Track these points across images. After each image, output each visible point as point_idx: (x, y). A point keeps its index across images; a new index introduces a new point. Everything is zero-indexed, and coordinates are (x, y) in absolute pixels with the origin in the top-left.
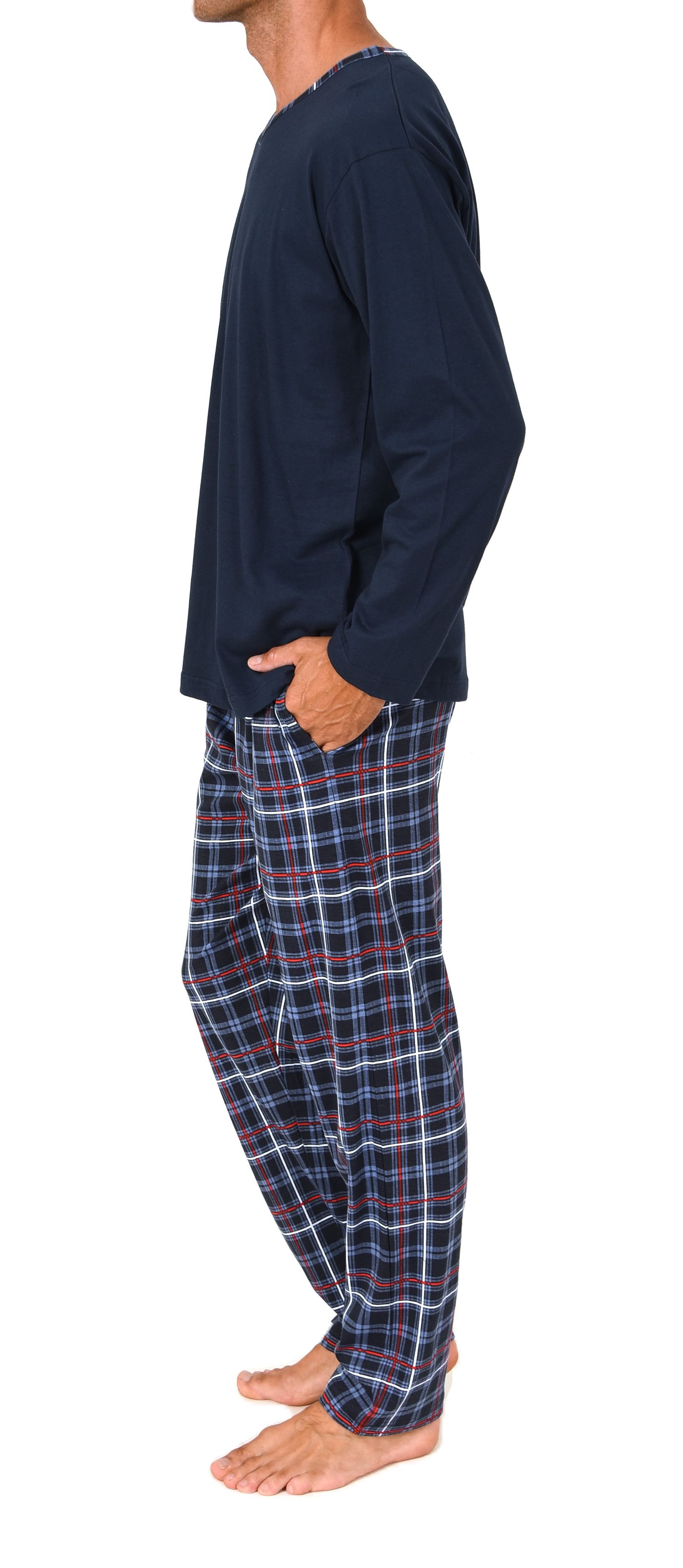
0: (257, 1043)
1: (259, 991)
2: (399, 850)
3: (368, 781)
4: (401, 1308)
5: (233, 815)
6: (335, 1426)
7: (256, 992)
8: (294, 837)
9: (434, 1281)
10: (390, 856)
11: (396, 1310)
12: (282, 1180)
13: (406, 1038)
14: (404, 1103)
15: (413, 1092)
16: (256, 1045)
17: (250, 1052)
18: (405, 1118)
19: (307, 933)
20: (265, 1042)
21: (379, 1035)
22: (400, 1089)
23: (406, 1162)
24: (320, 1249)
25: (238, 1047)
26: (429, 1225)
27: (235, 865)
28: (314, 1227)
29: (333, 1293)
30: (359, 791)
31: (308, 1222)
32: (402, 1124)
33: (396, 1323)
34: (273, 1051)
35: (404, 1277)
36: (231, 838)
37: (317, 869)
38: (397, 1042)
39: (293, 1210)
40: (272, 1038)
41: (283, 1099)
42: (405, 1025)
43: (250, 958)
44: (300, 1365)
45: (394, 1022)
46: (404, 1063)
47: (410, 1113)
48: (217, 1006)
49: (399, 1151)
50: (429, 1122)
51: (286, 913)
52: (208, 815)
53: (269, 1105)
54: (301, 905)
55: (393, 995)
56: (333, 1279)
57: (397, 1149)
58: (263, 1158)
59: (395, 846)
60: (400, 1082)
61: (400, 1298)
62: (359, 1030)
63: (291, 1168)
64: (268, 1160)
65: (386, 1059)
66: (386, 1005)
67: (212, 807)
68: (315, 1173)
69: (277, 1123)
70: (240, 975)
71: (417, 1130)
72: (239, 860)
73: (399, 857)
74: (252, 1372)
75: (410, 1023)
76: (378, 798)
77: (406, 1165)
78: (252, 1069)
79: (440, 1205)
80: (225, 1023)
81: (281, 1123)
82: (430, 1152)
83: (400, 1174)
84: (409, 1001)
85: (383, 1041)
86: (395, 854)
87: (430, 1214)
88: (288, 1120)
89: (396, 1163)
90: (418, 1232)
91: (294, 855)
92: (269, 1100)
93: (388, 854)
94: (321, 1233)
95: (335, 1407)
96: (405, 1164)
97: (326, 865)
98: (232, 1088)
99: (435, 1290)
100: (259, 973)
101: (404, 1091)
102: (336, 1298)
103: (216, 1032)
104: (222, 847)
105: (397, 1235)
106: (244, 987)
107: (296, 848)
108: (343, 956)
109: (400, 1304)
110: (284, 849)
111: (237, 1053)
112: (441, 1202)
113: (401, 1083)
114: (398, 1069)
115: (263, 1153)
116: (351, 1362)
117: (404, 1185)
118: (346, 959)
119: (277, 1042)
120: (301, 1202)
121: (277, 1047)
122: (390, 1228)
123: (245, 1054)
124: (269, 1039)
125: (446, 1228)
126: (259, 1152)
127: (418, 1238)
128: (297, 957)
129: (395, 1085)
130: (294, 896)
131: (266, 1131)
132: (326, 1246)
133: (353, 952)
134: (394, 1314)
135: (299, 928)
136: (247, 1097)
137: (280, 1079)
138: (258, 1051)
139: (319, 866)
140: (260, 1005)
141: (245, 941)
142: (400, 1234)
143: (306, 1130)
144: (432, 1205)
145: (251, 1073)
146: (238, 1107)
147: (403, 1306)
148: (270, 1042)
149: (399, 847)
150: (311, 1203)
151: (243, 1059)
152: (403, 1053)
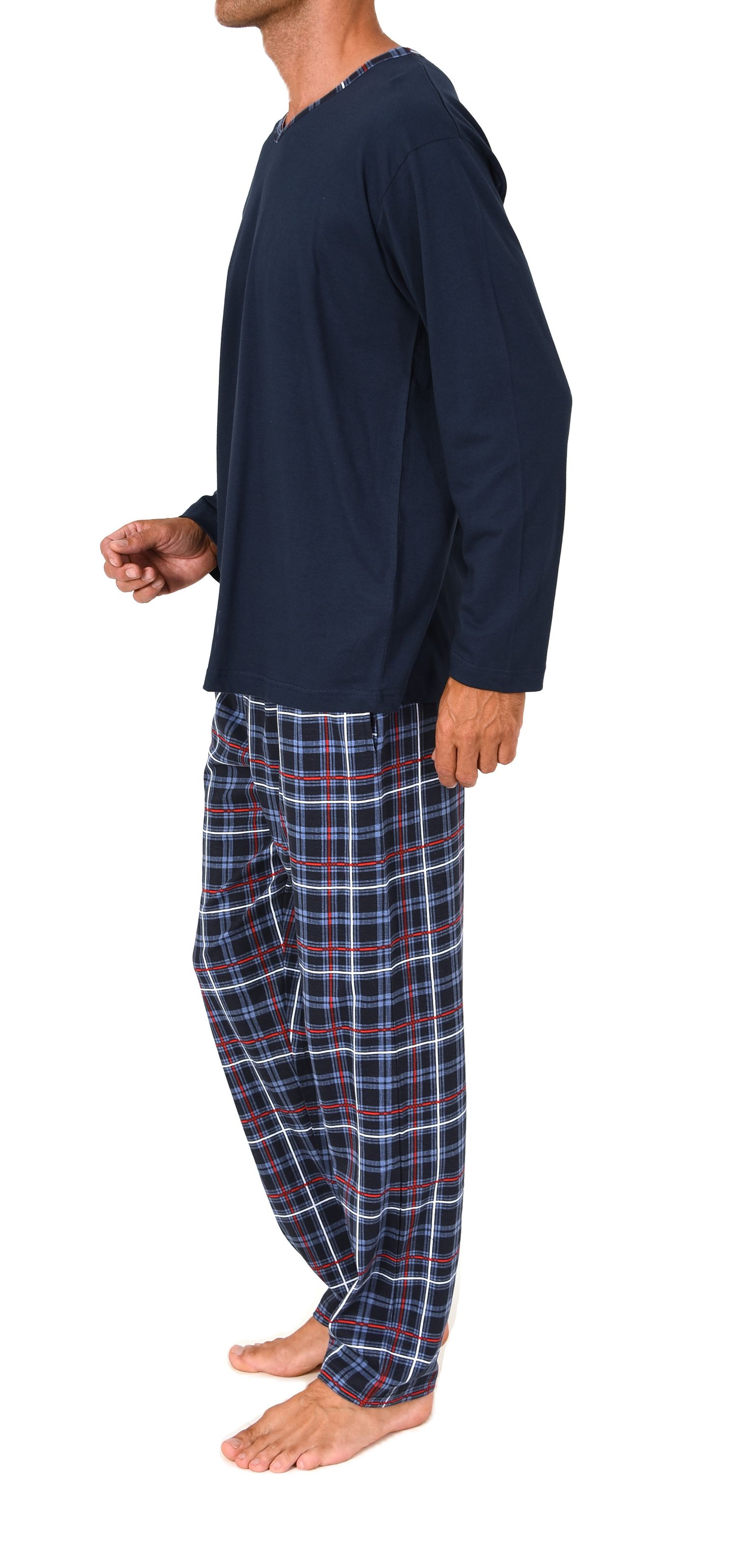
0: (271, 1029)
1: (275, 978)
2: (433, 840)
3: (405, 774)
4: (405, 1285)
5: (245, 807)
6: (339, 1400)
7: (272, 979)
8: (336, 828)
9: (441, 1258)
10: (425, 846)
11: (400, 1286)
12: (287, 1161)
13: (426, 1026)
14: (421, 1087)
15: (431, 1078)
16: (270, 1032)
17: (263, 1039)
18: (421, 1102)
19: (333, 923)
20: (279, 1028)
21: (402, 1023)
22: (418, 1074)
23: (422, 1146)
24: (321, 1229)
25: (251, 1033)
26: (438, 1205)
27: (250, 856)
28: (316, 1207)
29: (332, 1272)
30: (396, 784)
31: (311, 1202)
32: (418, 1109)
33: (399, 1298)
34: (286, 1038)
35: (411, 1254)
36: (245, 829)
37: (354, 862)
38: (418, 1029)
39: (296, 1191)
40: (285, 1025)
41: (293, 1085)
42: (425, 1013)
43: (267, 947)
44: (293, 1337)
45: (415, 1010)
46: (423, 1050)
47: (427, 1098)
48: (231, 993)
49: (415, 1135)
50: (444, 1107)
51: (314, 902)
52: (219, 808)
53: (280, 1090)
54: (332, 894)
55: (414, 983)
56: (333, 1258)
57: (414, 1133)
58: (269, 1140)
59: (429, 836)
60: (418, 1068)
61: (404, 1274)
62: (384, 1018)
63: (297, 1149)
64: (274, 1141)
65: (407, 1046)
66: (408, 994)
67: (224, 799)
68: (322, 1155)
69: (286, 1107)
70: (256, 963)
71: (432, 1115)
72: (253, 850)
73: (434, 847)
74: (243, 1345)
75: (430, 1010)
76: (413, 791)
77: (422, 1149)
78: (264, 1055)
79: (450, 1186)
80: (239, 1010)
81: (291, 1107)
82: (444, 1136)
83: (415, 1158)
84: (430, 987)
85: (405, 1028)
86: (430, 844)
87: (440, 1194)
88: (298, 1105)
89: (412, 1147)
90: (427, 1212)
91: (333, 845)
92: (280, 1086)
93: (423, 845)
94: (323, 1212)
95: (340, 1383)
96: (420, 1148)
97: (364, 858)
98: (242, 1072)
99: (441, 1267)
100: (275, 961)
101: (421, 1077)
102: (336, 1276)
103: (228, 1019)
104: (236, 839)
105: (408, 1216)
106: (260, 974)
107: (336, 839)
108: (373, 946)
109: (404, 1280)
110: (322, 839)
111: (249, 1039)
112: (451, 1183)
113: (420, 1069)
114: (418, 1055)
115: (269, 1135)
116: (354, 1336)
117: (418, 1168)
118: (376, 948)
119: (292, 1028)
120: (305, 1183)
121: (291, 1033)
122: (402, 1210)
123: (258, 1040)
124: (283, 1026)
125: (454, 1207)
126: (265, 1133)
127: (427, 1218)
128: (318, 946)
129: (413, 1070)
130: (326, 885)
131: (273, 1114)
132: (327, 1226)
133: (383, 943)
134: (398, 1290)
135: (326, 917)
136: (256, 1081)
137: (291, 1066)
138: (272, 1037)
139: (357, 858)
140: (275, 992)
141: (262, 930)
142: (412, 1216)
143: (315, 1114)
144: (442, 1186)
145: (262, 1059)
146: (247, 1090)
147: (407, 1283)
148: (283, 1029)
149: (433, 837)
150: (315, 1184)
151: (256, 1046)
152: (423, 1040)
